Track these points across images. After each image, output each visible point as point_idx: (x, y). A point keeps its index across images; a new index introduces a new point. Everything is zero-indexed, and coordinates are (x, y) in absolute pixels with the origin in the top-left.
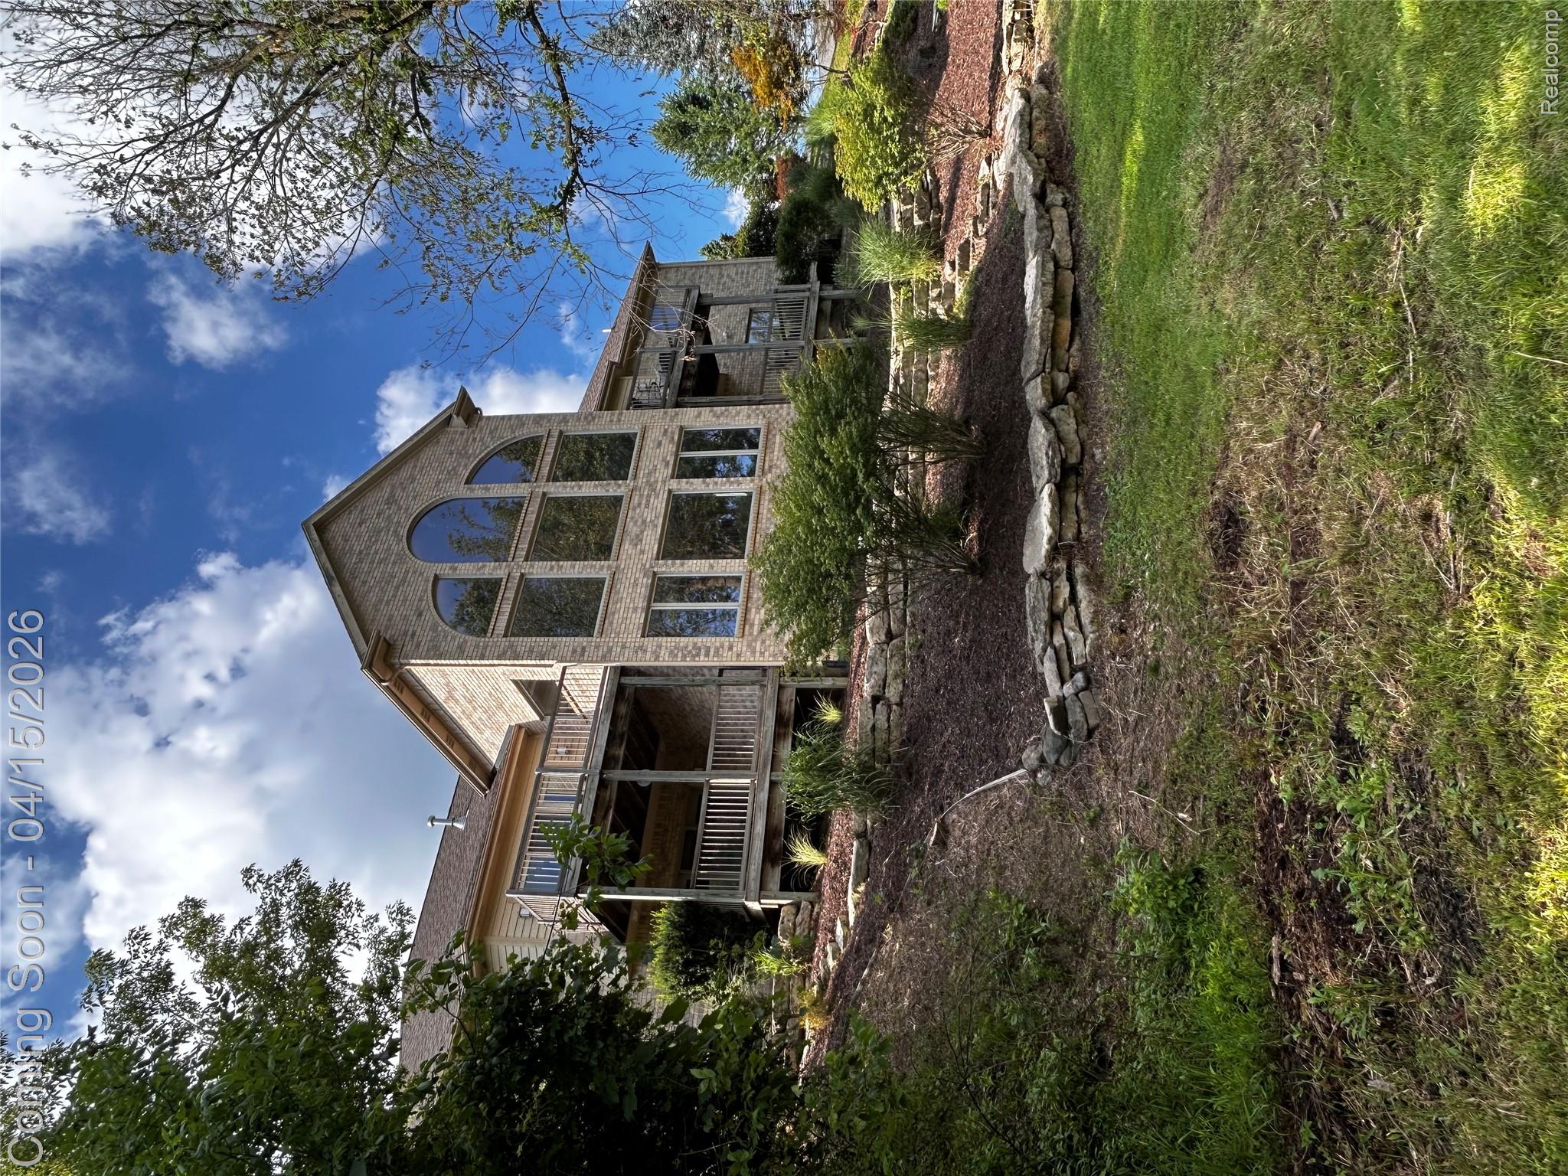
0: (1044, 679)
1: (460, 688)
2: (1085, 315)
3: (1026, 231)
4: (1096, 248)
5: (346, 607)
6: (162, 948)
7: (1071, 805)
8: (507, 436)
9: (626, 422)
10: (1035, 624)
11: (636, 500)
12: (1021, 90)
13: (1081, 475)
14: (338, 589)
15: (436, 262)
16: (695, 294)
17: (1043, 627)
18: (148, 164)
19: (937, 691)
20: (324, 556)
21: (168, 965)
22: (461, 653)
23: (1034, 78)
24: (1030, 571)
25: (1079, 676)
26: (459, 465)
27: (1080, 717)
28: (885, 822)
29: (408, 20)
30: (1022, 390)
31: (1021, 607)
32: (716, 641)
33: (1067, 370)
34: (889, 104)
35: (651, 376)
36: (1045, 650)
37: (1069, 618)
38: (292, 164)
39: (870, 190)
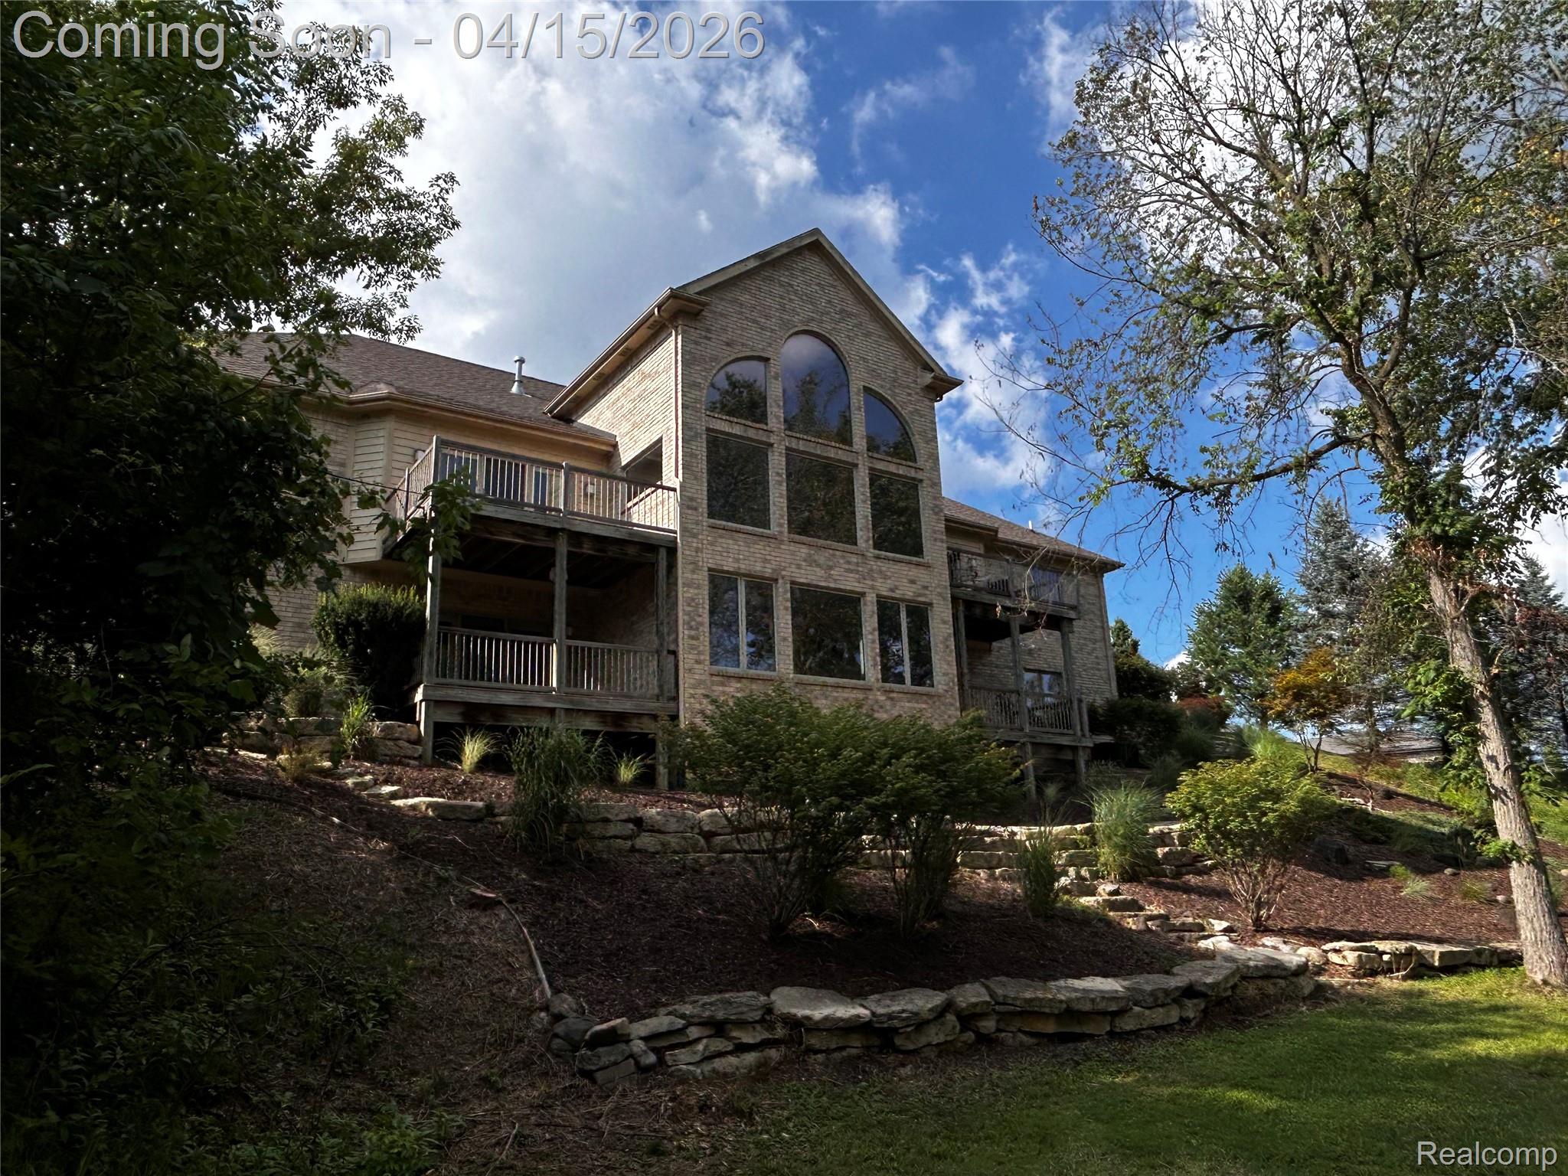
0: (650, 1016)
1: (653, 386)
2: (1060, 1049)
3: (1150, 977)
4: (1134, 1060)
5: (735, 272)
6: (372, 97)
7: (505, 1052)
8: (916, 426)
9: (935, 549)
10: (711, 1004)
11: (854, 559)
12: (1306, 964)
13: (880, 1052)
14: (752, 264)
15: (1085, 353)
16: (1072, 614)
17: (707, 1013)
18: (1161, 76)
19: (644, 892)
20: (785, 250)
21: (355, 104)
22: (689, 385)
23: (1323, 979)
24: (773, 997)
25: (652, 1058)
26: (884, 380)
27: (605, 1060)
28: (501, 837)
29: (1323, 320)
30: (975, 979)
31: (734, 987)
32: (706, 647)
33: (999, 1030)
34: (1282, 817)
35: (985, 572)
36: (683, 1016)
37: (719, 1044)
38: (1174, 211)
39: (1188, 800)
